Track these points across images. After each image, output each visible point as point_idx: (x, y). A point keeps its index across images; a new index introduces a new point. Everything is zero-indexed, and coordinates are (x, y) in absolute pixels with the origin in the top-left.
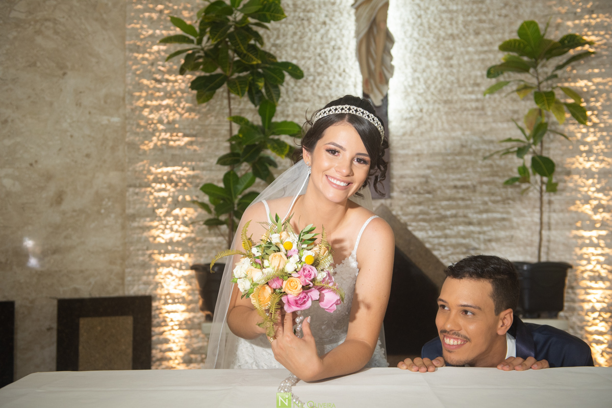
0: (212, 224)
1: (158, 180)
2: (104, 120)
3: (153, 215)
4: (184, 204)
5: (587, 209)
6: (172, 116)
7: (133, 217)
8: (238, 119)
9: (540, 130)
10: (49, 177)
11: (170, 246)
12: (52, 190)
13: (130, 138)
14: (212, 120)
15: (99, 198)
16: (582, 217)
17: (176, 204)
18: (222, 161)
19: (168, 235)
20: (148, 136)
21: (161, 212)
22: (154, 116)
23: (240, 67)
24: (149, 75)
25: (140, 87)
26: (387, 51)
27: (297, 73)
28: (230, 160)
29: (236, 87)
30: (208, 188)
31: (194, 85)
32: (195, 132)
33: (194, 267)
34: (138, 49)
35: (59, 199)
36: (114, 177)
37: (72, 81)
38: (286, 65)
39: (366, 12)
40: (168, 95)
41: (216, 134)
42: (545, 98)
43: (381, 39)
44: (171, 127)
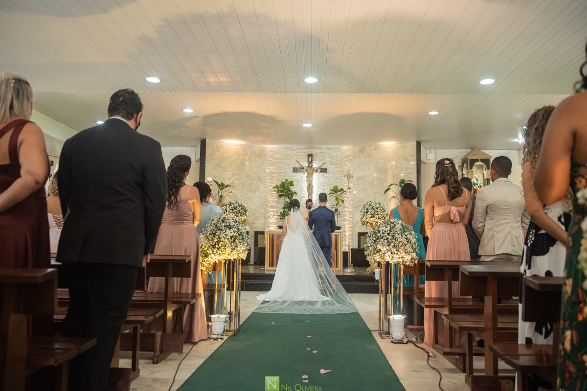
0: (281, 219)
1: (271, 211)
2: (262, 200)
3: (269, 217)
4: (275, 216)
5: (347, 218)
6: (273, 200)
7: (266, 218)
8: (286, 201)
9: (337, 204)
10: (253, 210)
11: (273, 223)
12: (253, 212)
13: (266, 204)
14: (280, 200)
15: (260, 214)
16: (346, 219)
17: (274, 215)
18: (283, 208)
19: (272, 221)
20: (269, 203)
21: (271, 217)
22: (270, 200)
23: (286, 193)
24: (269, 192)
25: (268, 194)
26: (312, 189)
27: (296, 194)
28: (284, 208)
29: (286, 196)
30: (281, 213)
31: (279, 195)
32: (278, 203)
33: (278, 226)
34: (267, 188)
35: (254, 214)
36: (263, 210)
37: (257, 194)
38: (294, 192)
39: (308, 182)
40: (273, 196)
41: (281, 203)
42: (337, 199)
43: (311, 187)
44: (273, 202)
